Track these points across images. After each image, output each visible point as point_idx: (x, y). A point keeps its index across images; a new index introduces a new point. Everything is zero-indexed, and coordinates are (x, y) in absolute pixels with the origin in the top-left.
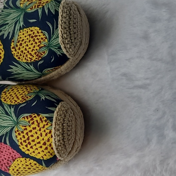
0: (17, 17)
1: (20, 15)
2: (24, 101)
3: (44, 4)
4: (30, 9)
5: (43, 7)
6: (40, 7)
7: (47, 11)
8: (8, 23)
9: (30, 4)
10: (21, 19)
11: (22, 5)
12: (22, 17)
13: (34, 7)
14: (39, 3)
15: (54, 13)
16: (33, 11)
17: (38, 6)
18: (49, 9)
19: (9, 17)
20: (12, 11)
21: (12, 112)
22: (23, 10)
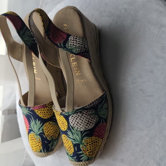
0: (77, 140)
1: (78, 141)
2: (46, 136)
3: (85, 153)
4: (82, 146)
5: (83, 154)
6: (84, 152)
7: (81, 156)
8: (73, 135)
9: (85, 145)
10: (76, 142)
11: (84, 141)
12: (78, 143)
13: (83, 148)
14: (86, 150)
15: (81, 159)
16: (81, 148)
17: (84, 151)
18: (83, 156)
19: (76, 135)
20: (80, 136)
21: (40, 132)
22: (81, 142)
